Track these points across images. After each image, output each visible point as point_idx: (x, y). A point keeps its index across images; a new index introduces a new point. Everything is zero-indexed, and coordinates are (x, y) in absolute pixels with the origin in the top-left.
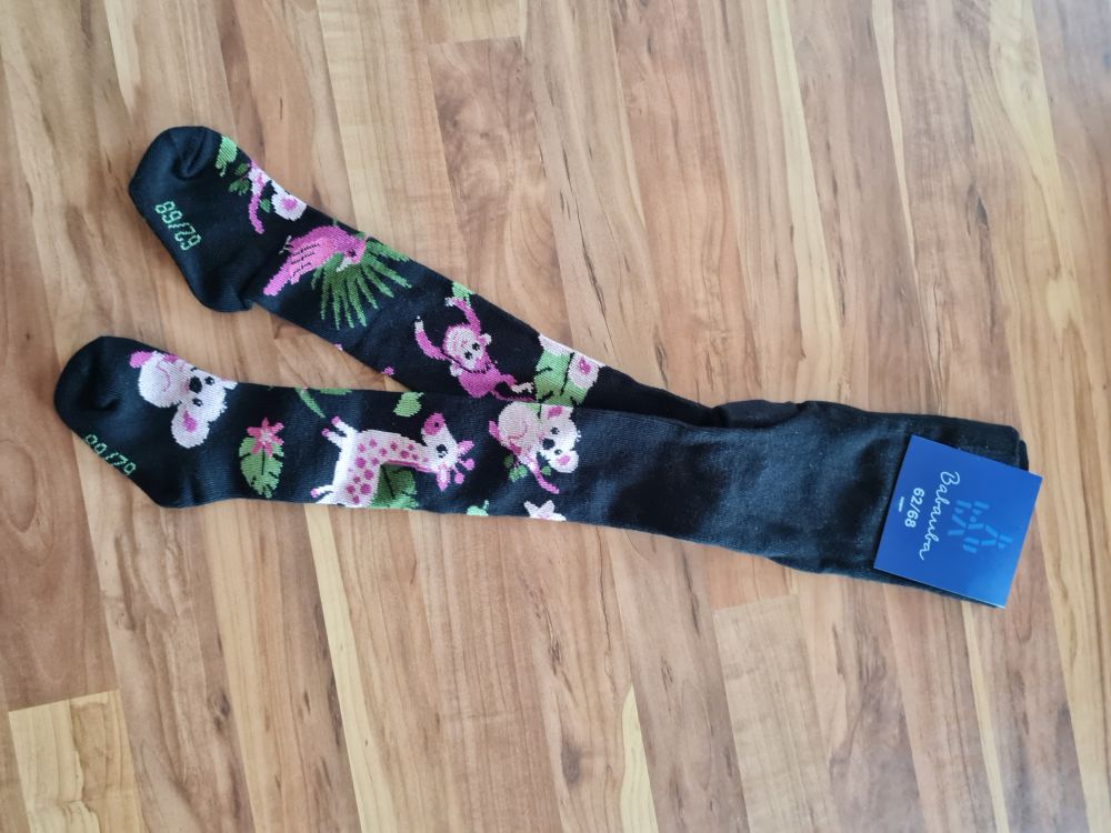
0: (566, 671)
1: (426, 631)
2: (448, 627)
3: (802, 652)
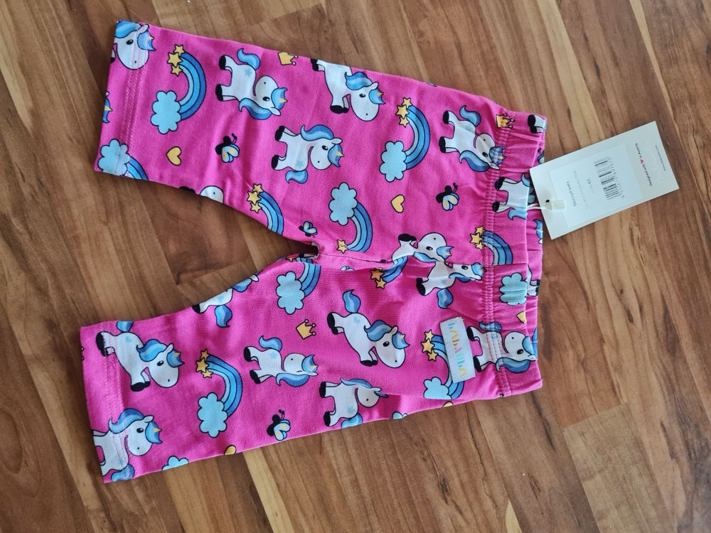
0: (454, 498)
1: (339, 489)
2: (355, 483)
3: (639, 448)
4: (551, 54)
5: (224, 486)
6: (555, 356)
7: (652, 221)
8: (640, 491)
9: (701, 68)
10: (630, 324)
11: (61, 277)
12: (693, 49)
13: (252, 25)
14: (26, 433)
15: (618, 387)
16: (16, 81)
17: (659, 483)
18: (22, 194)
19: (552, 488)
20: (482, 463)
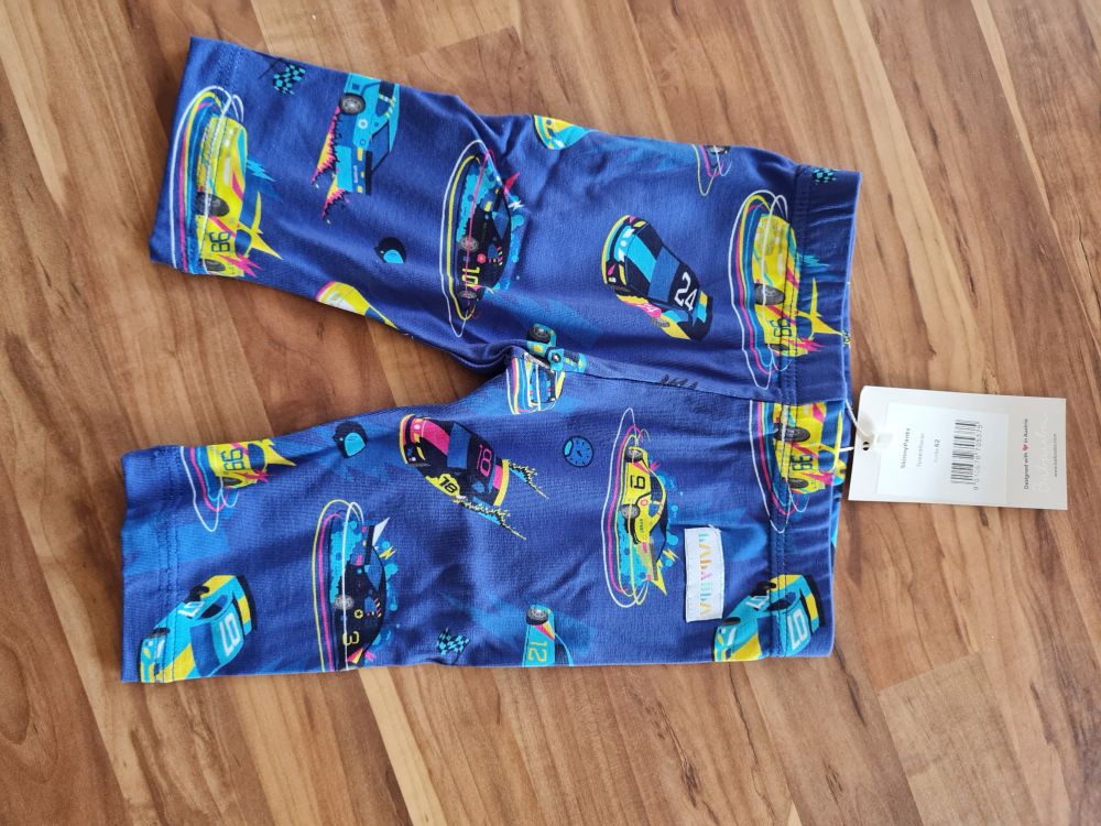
4: (864, 110)
5: (345, 772)
6: (867, 575)
7: (1018, 368)
8: (999, 793)
9: (1091, 137)
10: (984, 529)
11: (102, 436)
12: (1080, 109)
13: (407, 55)
14: (37, 680)
15: (965, 627)
16: (43, 133)
17: (1028, 782)
18: (46, 305)
19: (860, 784)
20: (751, 744)
